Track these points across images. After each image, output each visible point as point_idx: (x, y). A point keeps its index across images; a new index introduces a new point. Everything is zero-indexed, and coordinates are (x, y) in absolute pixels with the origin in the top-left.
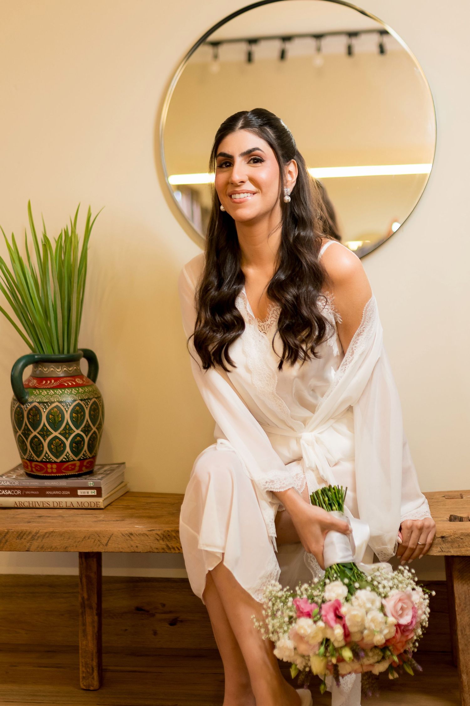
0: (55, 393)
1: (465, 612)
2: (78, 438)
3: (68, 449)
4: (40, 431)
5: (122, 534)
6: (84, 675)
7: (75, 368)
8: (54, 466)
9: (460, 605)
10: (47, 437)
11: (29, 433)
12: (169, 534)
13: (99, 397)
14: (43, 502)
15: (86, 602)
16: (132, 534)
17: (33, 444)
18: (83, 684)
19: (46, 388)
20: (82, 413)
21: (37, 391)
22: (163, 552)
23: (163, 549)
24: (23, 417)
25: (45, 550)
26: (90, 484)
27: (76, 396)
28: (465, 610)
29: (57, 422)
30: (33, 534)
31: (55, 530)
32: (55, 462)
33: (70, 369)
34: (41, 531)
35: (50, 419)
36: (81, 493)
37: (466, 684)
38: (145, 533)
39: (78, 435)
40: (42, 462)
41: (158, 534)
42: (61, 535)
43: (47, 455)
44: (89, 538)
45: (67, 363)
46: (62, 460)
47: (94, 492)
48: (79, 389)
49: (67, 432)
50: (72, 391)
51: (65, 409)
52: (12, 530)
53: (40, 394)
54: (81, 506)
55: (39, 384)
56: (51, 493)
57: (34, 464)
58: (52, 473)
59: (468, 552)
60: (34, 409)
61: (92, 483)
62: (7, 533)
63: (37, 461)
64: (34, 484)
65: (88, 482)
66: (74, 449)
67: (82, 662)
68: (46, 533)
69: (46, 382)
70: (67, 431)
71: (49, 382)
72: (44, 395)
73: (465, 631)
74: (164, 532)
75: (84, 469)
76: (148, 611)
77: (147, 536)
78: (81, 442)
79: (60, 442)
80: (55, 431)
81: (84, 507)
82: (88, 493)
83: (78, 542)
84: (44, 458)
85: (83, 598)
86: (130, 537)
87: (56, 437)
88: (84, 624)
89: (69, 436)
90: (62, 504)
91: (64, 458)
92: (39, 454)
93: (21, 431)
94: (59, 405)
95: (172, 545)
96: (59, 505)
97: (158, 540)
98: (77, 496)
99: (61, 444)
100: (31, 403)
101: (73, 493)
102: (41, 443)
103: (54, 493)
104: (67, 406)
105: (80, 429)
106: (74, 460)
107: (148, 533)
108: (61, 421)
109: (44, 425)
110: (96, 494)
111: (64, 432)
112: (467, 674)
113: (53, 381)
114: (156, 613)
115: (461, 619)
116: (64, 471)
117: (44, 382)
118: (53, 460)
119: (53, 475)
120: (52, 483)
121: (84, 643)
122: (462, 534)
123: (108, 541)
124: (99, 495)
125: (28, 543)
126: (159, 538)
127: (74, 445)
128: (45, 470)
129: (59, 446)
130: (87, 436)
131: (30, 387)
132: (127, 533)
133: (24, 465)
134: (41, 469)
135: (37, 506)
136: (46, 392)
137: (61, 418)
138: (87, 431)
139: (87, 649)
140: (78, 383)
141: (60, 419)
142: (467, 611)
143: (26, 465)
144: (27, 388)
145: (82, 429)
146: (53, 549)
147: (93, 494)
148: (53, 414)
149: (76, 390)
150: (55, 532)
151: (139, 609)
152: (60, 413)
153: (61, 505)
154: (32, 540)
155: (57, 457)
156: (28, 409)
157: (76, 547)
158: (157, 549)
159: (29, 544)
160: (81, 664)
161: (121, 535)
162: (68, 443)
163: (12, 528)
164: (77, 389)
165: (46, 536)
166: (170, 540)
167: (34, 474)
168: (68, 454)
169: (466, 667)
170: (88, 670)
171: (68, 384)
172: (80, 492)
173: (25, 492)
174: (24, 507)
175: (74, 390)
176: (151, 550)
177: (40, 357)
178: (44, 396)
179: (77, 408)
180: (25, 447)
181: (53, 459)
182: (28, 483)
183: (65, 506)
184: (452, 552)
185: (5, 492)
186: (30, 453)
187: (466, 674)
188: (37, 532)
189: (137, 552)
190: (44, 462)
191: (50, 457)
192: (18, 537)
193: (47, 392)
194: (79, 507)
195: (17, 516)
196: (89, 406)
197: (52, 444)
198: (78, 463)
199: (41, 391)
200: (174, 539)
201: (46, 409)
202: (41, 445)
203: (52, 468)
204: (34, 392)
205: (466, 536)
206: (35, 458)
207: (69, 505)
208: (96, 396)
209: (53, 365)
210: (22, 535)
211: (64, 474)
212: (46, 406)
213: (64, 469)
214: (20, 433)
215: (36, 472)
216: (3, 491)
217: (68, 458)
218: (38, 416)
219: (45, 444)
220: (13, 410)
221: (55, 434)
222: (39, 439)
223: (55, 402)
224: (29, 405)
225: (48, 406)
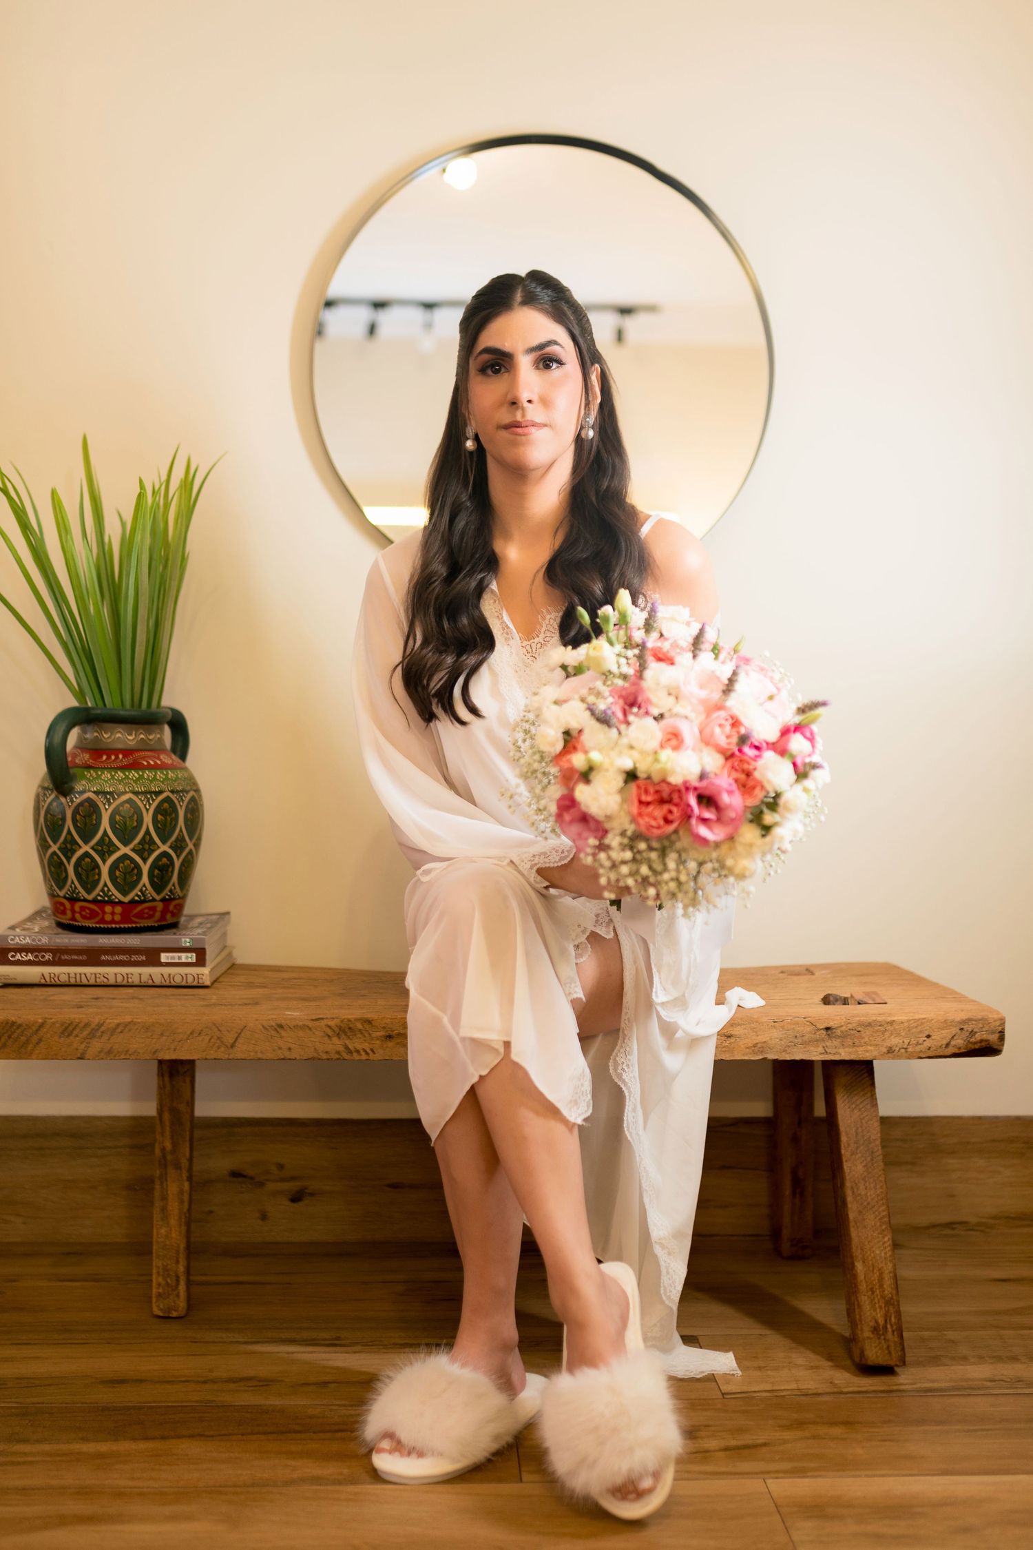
0: (127, 777)
1: (857, 1156)
2: (165, 860)
4: (97, 844)
5: (263, 1027)
6: (161, 1290)
7: (158, 736)
8: (118, 909)
9: (849, 1145)
10: (109, 856)
11: (74, 847)
12: (351, 1026)
13: (197, 791)
14: (95, 974)
15: (169, 1157)
16: (281, 1026)
17: (80, 869)
18: (158, 1306)
19: (108, 768)
20: (174, 815)
21: (92, 772)
22: (338, 1059)
23: (338, 1053)
24: (64, 819)
25: (115, 1056)
26: (186, 942)
27: (163, 784)
28: (857, 1153)
29: (130, 828)
30: (93, 1026)
31: (135, 1020)
32: (120, 903)
33: (151, 737)
34: (108, 1021)
35: (117, 823)
36: (167, 958)
37: (862, 1277)
38: (307, 1024)
39: (165, 854)
40: (95, 901)
41: (329, 1027)
42: (147, 1029)
43: (106, 889)
44: (200, 1034)
45: (146, 726)
46: (133, 898)
47: (191, 957)
48: (168, 773)
49: (145, 849)
50: (156, 773)
51: (145, 805)
52: (51, 1019)
53: (99, 777)
54: (168, 981)
55: (94, 760)
56: (109, 958)
57: (77, 906)
58: (113, 921)
59: (867, 1054)
60: (87, 804)
61: (188, 940)
62: (42, 1025)
63: (85, 900)
64: (77, 941)
65: (181, 939)
66: (156, 880)
67: (158, 1267)
68: (118, 1025)
69: (109, 757)
70: (147, 847)
71: (113, 757)
72: (107, 780)
73: (858, 1189)
74: (342, 1021)
75: (168, 916)
76: (252, 1178)
77: (310, 1029)
78: (168, 867)
79: (133, 865)
80: (125, 845)
81: (173, 983)
82: (180, 958)
83: (179, 1041)
84: (99, 895)
85: (163, 1149)
86: (278, 1032)
87: (126, 856)
88: (164, 1198)
89: (149, 855)
90: (131, 978)
91: (137, 895)
92: (89, 885)
93: (58, 845)
94: (134, 798)
95: (355, 1045)
96: (125, 977)
97: (329, 1036)
98: (159, 964)
99: (133, 870)
100: (84, 792)
101: (151, 957)
102: (97, 866)
103: (116, 958)
104: (148, 801)
105: (169, 844)
106: (154, 900)
107: (310, 1024)
108: (137, 826)
109: (105, 833)
110: (194, 961)
111: (141, 847)
112: (864, 1262)
113: (121, 756)
114: (268, 1180)
115: (850, 1168)
116: (134, 919)
117: (105, 757)
118: (116, 897)
119: (114, 926)
120: (113, 941)
121: (163, 1231)
122: (861, 1024)
123: (237, 1039)
124: (201, 962)
125: (82, 1043)
126: (330, 1033)
127: (156, 871)
128: (100, 916)
129: (129, 873)
130: (178, 857)
131: (77, 766)
132: (274, 1024)
133: (58, 908)
134: (93, 914)
135: (85, 981)
136: (109, 775)
137: (136, 821)
138: (179, 848)
139: (168, 1243)
140: (164, 762)
141: (135, 824)
142: (860, 1155)
143: (62, 908)
144: (72, 768)
145: (171, 843)
146: (130, 1055)
147: (190, 960)
148: (123, 814)
150: (135, 1024)
151: (236, 1174)
152: (135, 812)
153: (130, 980)
154: (91, 1039)
155: (125, 894)
156: (75, 804)
157: (175, 1050)
158: (327, 1052)
159: (83, 1046)
160: (154, 1271)
161: (261, 1027)
162: (145, 869)
163: (51, 1017)
164: (165, 773)
165: (117, 1031)
166: (351, 1037)
167: (77, 923)
168: (144, 889)
169: (862, 1250)
170: (169, 1281)
171: (148, 762)
172: (164, 957)
173: (59, 956)
174: (59, 983)
175: (159, 773)
176: (316, 1055)
177: (98, 711)
178: (106, 782)
179: (166, 805)
180: (64, 875)
181: (118, 896)
182: (67, 941)
183: (137, 982)
184: (843, 1054)
185: (22, 957)
186: (73, 886)
187: (861, 1262)
188: (102, 1022)
189: (290, 1059)
190: (100, 901)
191: (111, 893)
192: (62, 1033)
193: (111, 775)
194: (164, 983)
195: (52, 998)
196: (185, 803)
197: (117, 868)
198: (160, 906)
199: (100, 773)
200: (359, 1035)
201: (110, 804)
202: (97, 870)
203: (113, 913)
204: (86, 773)
205: (867, 1026)
206: (83, 893)
207: (145, 979)
208: (195, 788)
209: (123, 730)
210: (71, 1028)
211: (134, 925)
212: (109, 799)
213: (137, 915)
214: (54, 848)
215: (81, 920)
216: (19, 954)
217: (144, 895)
218: (94, 817)
219: (105, 870)
220: (43, 806)
221: (125, 850)
222: (93, 860)
223: (125, 792)
224: (77, 796)
225: (114, 799)
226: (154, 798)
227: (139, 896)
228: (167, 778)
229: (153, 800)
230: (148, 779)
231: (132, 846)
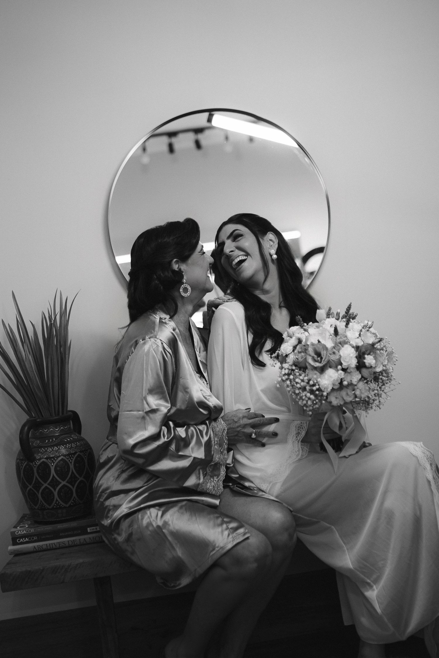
0: (59, 449)
2: (82, 484)
3: (74, 494)
4: (50, 482)
7: (69, 426)
8: (64, 511)
10: (57, 487)
11: (40, 485)
13: (91, 449)
14: (59, 543)
17: (44, 495)
19: (49, 446)
20: (83, 463)
21: (42, 449)
24: (33, 473)
27: (76, 449)
29: (64, 472)
30: (66, 567)
31: (84, 561)
32: (65, 507)
33: (66, 428)
34: (73, 564)
35: (58, 471)
36: (91, 530)
39: (81, 482)
40: (53, 509)
43: (57, 502)
44: (115, 562)
45: (62, 424)
46: (70, 504)
48: (77, 443)
49: (72, 481)
50: (72, 445)
51: (70, 461)
52: (46, 567)
55: (43, 443)
56: (64, 534)
57: (45, 512)
58: (63, 517)
60: (43, 464)
63: (48, 509)
64: (47, 528)
66: (79, 494)
68: (77, 564)
69: (49, 441)
70: (73, 479)
71: (51, 440)
75: (87, 510)
78: (84, 487)
79: (68, 489)
80: (64, 481)
81: (95, 541)
82: (96, 529)
84: (54, 505)
85: (102, 620)
87: (64, 485)
89: (75, 483)
90: (76, 542)
91: (72, 503)
92: (49, 502)
93: (32, 485)
94: (64, 458)
96: (73, 543)
98: (88, 533)
99: (68, 491)
100: (39, 459)
101: (83, 531)
102: (52, 493)
103: (67, 533)
104: (71, 458)
105: (83, 476)
106: (80, 503)
109: (53, 475)
113: (54, 439)
116: (72, 514)
117: (47, 441)
118: (62, 506)
119: (63, 519)
120: (64, 526)
125: (62, 576)
127: (79, 490)
128: (56, 515)
129: (67, 493)
131: (35, 447)
134: (53, 515)
135: (54, 547)
140: (74, 438)
141: (66, 470)
143: (37, 514)
144: (33, 448)
148: (60, 466)
149: (75, 444)
150: (85, 563)
152: (65, 465)
154: (65, 573)
155: (66, 503)
156: (37, 465)
162: (74, 490)
168: (75, 499)
171: (67, 440)
172: (89, 530)
173: (41, 537)
174: (42, 549)
177: (41, 420)
178: (50, 453)
179: (79, 459)
180: (36, 499)
182: (43, 529)
183: (78, 543)
185: (23, 540)
186: (42, 503)
188: (69, 565)
190: (55, 508)
191: (60, 504)
192: (53, 572)
193: (52, 449)
194: (91, 542)
195: (42, 557)
196: (87, 456)
197: (61, 492)
198: (83, 506)
199: (46, 449)
201: (53, 463)
203: (62, 513)
204: (40, 450)
206: (47, 506)
207: (82, 541)
209: (53, 427)
210: (56, 570)
212: (53, 460)
213: (72, 512)
214: (30, 487)
215: (47, 518)
216: (21, 539)
217: (75, 502)
218: (47, 470)
219: (56, 493)
220: (22, 468)
221: (63, 483)
222: (50, 490)
223: (60, 456)
224: (38, 461)
225: (55, 460)
226: (73, 456)
227: (73, 503)
228: (77, 446)
229: (73, 457)
230: (69, 448)
231: (66, 480)
